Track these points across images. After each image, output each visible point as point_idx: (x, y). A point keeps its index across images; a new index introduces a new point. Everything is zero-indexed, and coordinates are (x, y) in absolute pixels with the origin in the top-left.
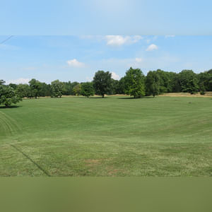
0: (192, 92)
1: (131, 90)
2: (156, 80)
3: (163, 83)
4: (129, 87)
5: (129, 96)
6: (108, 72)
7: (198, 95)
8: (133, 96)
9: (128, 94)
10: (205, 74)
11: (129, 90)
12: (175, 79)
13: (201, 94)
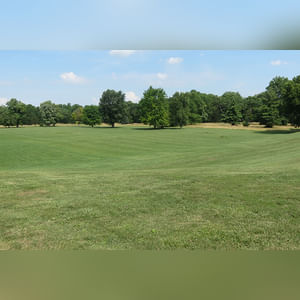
0: (233, 122)
1: (150, 118)
2: (184, 104)
3: (196, 110)
4: (148, 114)
5: (148, 126)
6: (120, 92)
7: (240, 127)
8: (152, 126)
9: (145, 123)
10: (253, 98)
11: (147, 117)
12: (215, 104)
13: (245, 125)
